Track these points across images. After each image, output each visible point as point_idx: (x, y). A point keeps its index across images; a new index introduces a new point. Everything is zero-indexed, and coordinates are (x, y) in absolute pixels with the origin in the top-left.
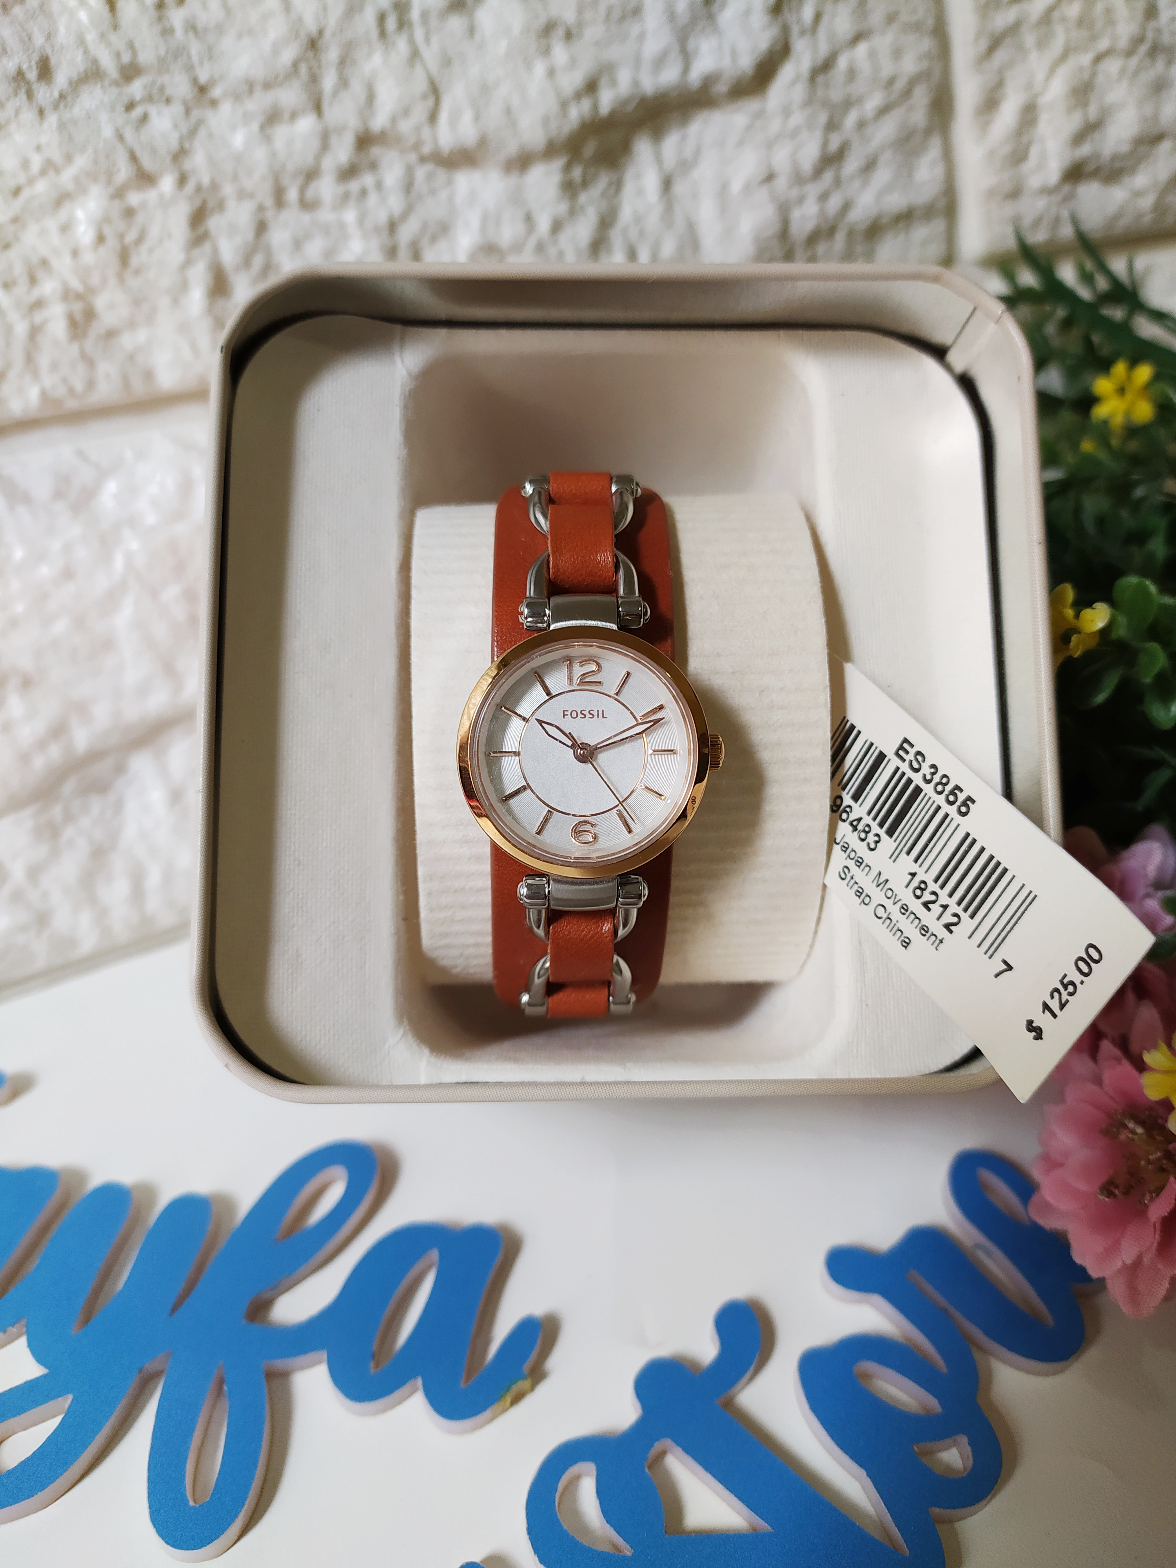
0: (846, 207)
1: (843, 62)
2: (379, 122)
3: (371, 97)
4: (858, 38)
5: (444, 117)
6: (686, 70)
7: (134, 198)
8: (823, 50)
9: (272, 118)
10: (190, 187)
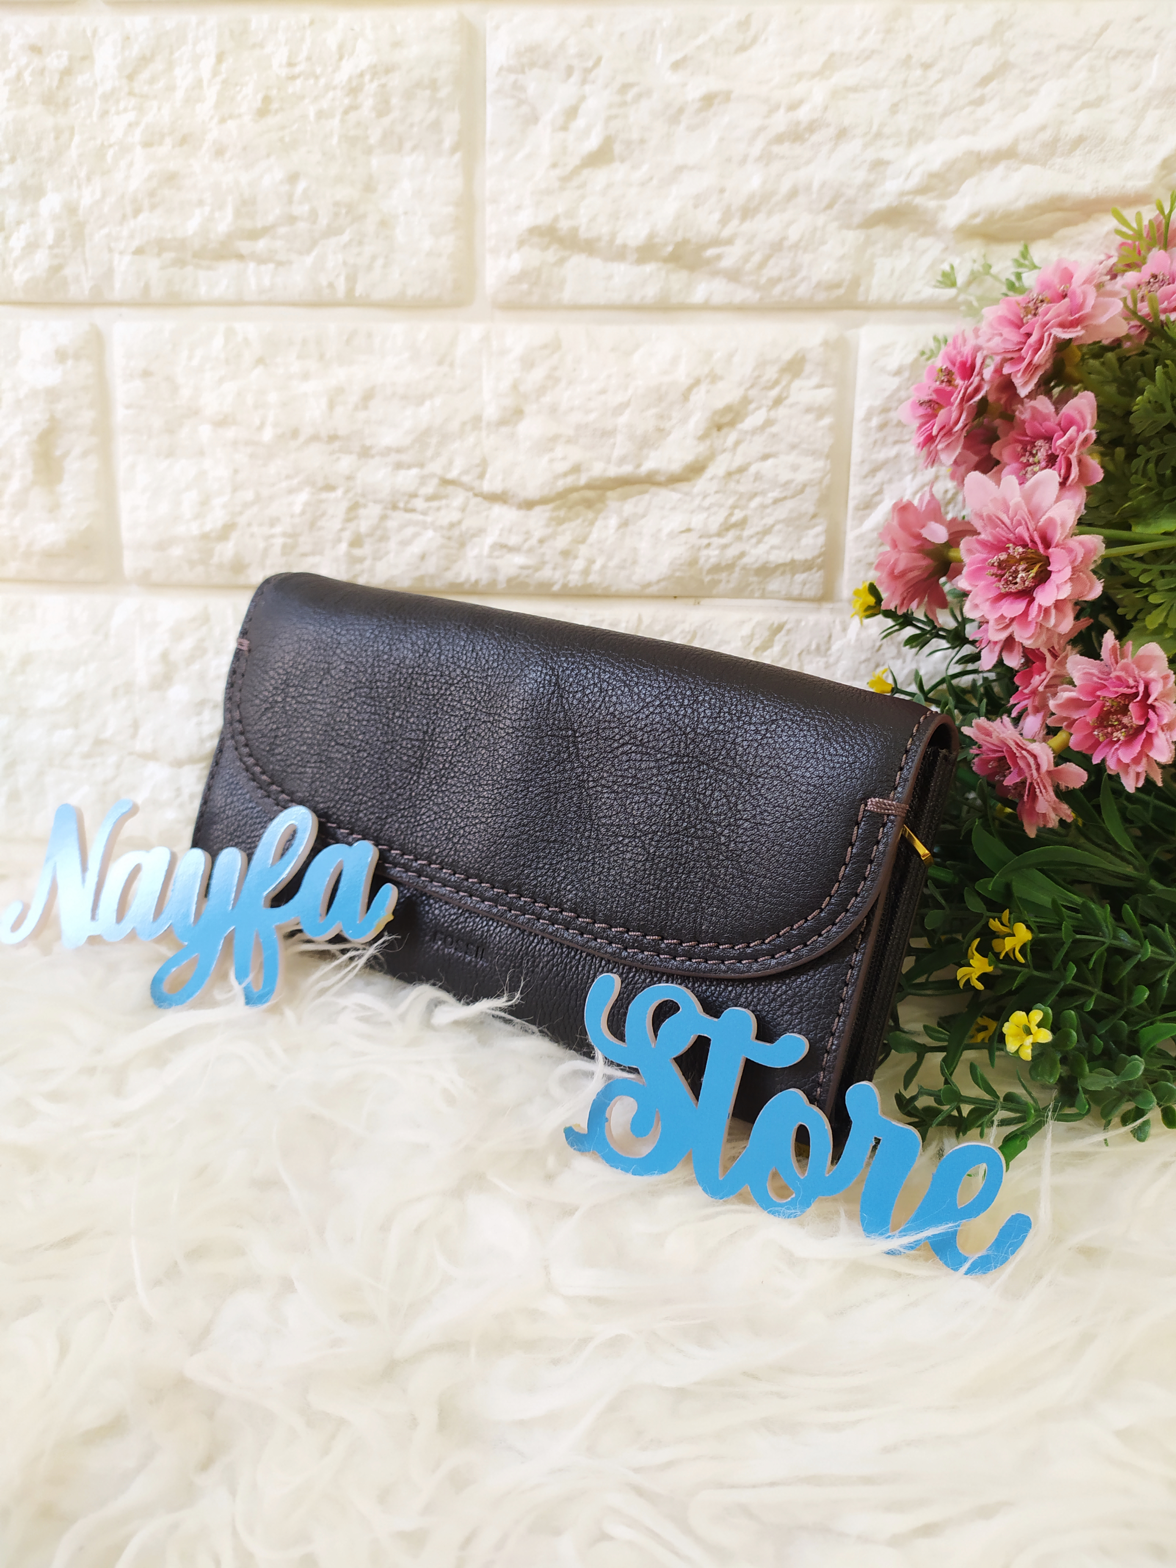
0: (743, 554)
1: (753, 469)
2: (453, 474)
3: (451, 463)
4: (765, 457)
5: (488, 476)
6: (639, 466)
7: (324, 495)
8: (738, 461)
9: (399, 466)
10: (350, 495)
